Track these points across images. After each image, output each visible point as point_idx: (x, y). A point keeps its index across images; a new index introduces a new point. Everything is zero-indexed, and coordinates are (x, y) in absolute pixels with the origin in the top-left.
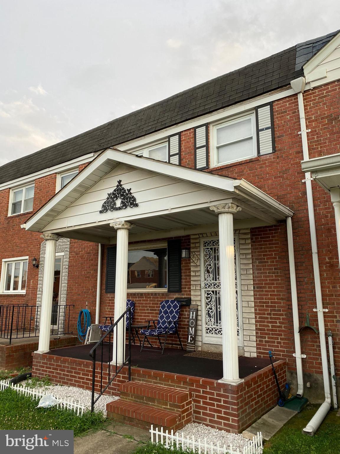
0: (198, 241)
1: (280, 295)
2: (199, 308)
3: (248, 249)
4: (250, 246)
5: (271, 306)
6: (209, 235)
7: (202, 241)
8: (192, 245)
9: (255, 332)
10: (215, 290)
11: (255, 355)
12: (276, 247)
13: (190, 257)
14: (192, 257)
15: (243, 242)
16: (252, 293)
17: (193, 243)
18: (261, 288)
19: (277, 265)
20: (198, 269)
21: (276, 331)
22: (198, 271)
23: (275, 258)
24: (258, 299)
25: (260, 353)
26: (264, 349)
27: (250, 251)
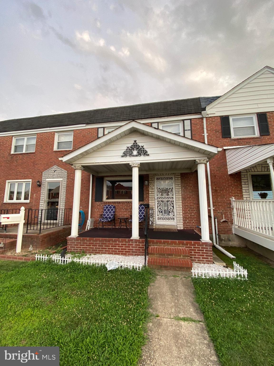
0: (153, 177)
1: (194, 202)
2: (154, 208)
3: (180, 182)
4: (180, 181)
5: (190, 207)
6: (159, 174)
7: (156, 177)
8: (150, 179)
9: (182, 218)
10: (162, 200)
11: (182, 228)
12: (192, 182)
13: (149, 185)
14: (150, 185)
15: (177, 179)
16: (181, 201)
17: (151, 178)
18: (185, 199)
19: (192, 190)
20: (153, 190)
21: (192, 217)
22: (153, 191)
23: (192, 187)
24: (183, 204)
25: (184, 227)
26: (186, 225)
27: (180, 183)
